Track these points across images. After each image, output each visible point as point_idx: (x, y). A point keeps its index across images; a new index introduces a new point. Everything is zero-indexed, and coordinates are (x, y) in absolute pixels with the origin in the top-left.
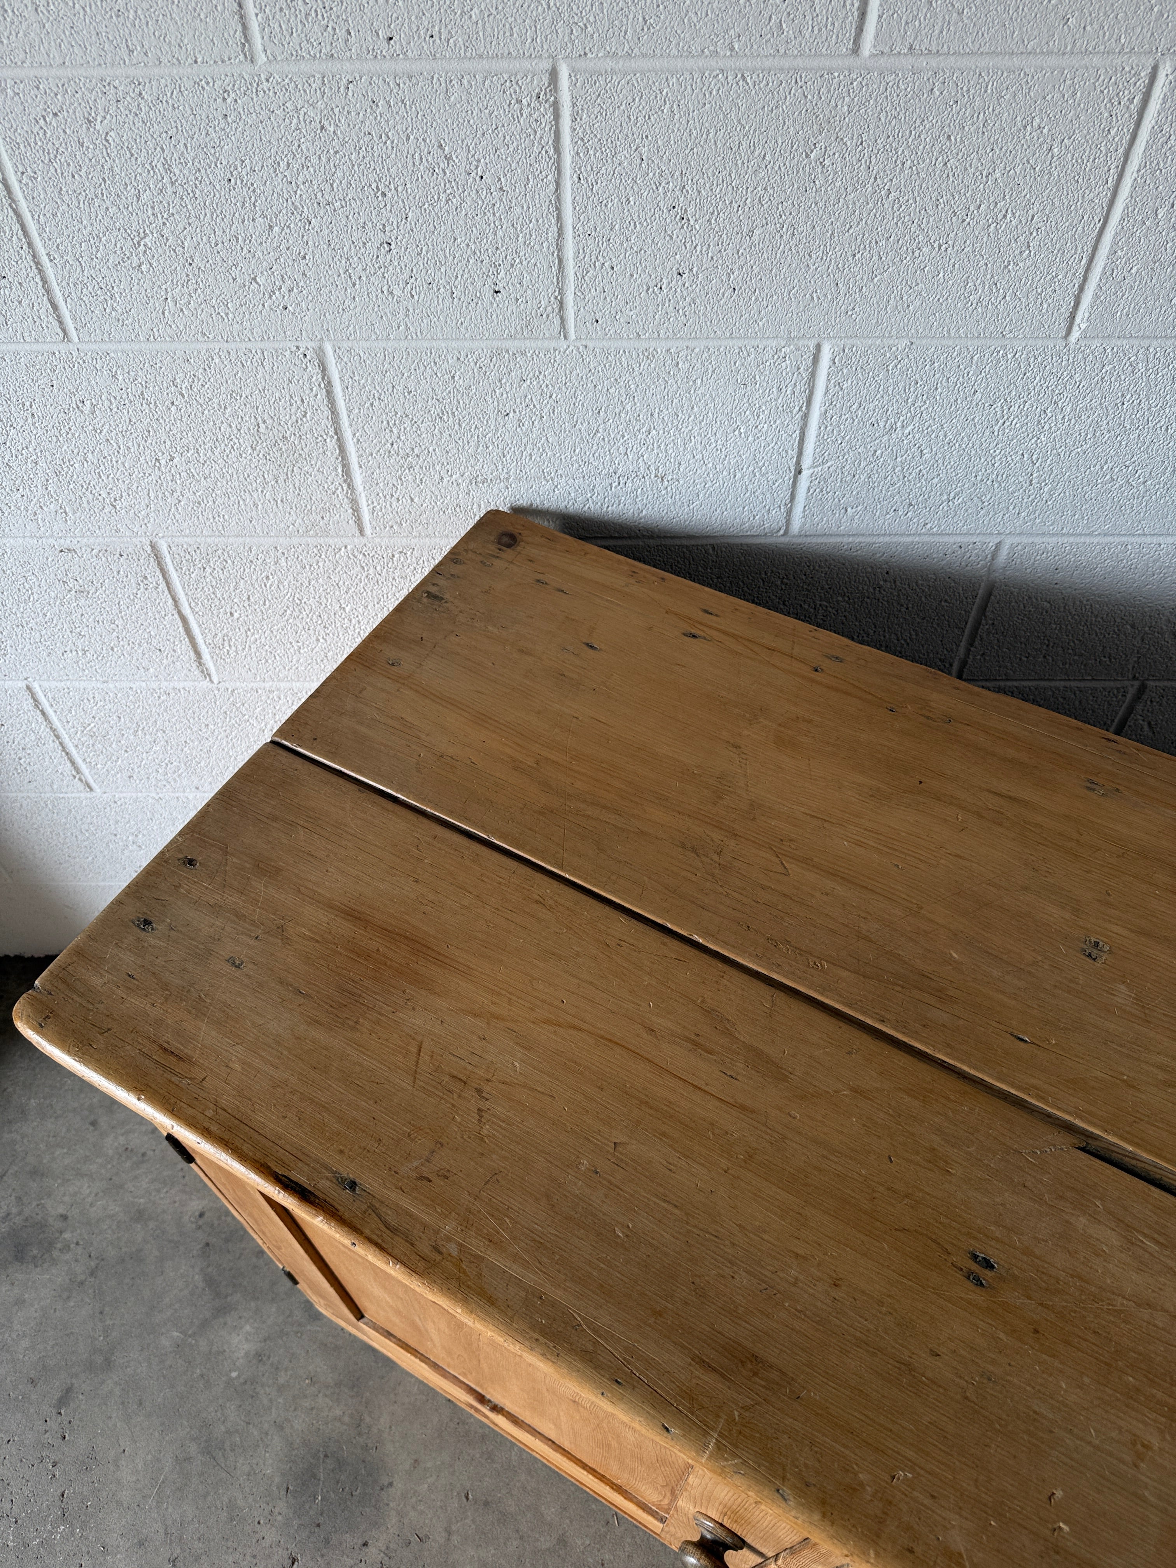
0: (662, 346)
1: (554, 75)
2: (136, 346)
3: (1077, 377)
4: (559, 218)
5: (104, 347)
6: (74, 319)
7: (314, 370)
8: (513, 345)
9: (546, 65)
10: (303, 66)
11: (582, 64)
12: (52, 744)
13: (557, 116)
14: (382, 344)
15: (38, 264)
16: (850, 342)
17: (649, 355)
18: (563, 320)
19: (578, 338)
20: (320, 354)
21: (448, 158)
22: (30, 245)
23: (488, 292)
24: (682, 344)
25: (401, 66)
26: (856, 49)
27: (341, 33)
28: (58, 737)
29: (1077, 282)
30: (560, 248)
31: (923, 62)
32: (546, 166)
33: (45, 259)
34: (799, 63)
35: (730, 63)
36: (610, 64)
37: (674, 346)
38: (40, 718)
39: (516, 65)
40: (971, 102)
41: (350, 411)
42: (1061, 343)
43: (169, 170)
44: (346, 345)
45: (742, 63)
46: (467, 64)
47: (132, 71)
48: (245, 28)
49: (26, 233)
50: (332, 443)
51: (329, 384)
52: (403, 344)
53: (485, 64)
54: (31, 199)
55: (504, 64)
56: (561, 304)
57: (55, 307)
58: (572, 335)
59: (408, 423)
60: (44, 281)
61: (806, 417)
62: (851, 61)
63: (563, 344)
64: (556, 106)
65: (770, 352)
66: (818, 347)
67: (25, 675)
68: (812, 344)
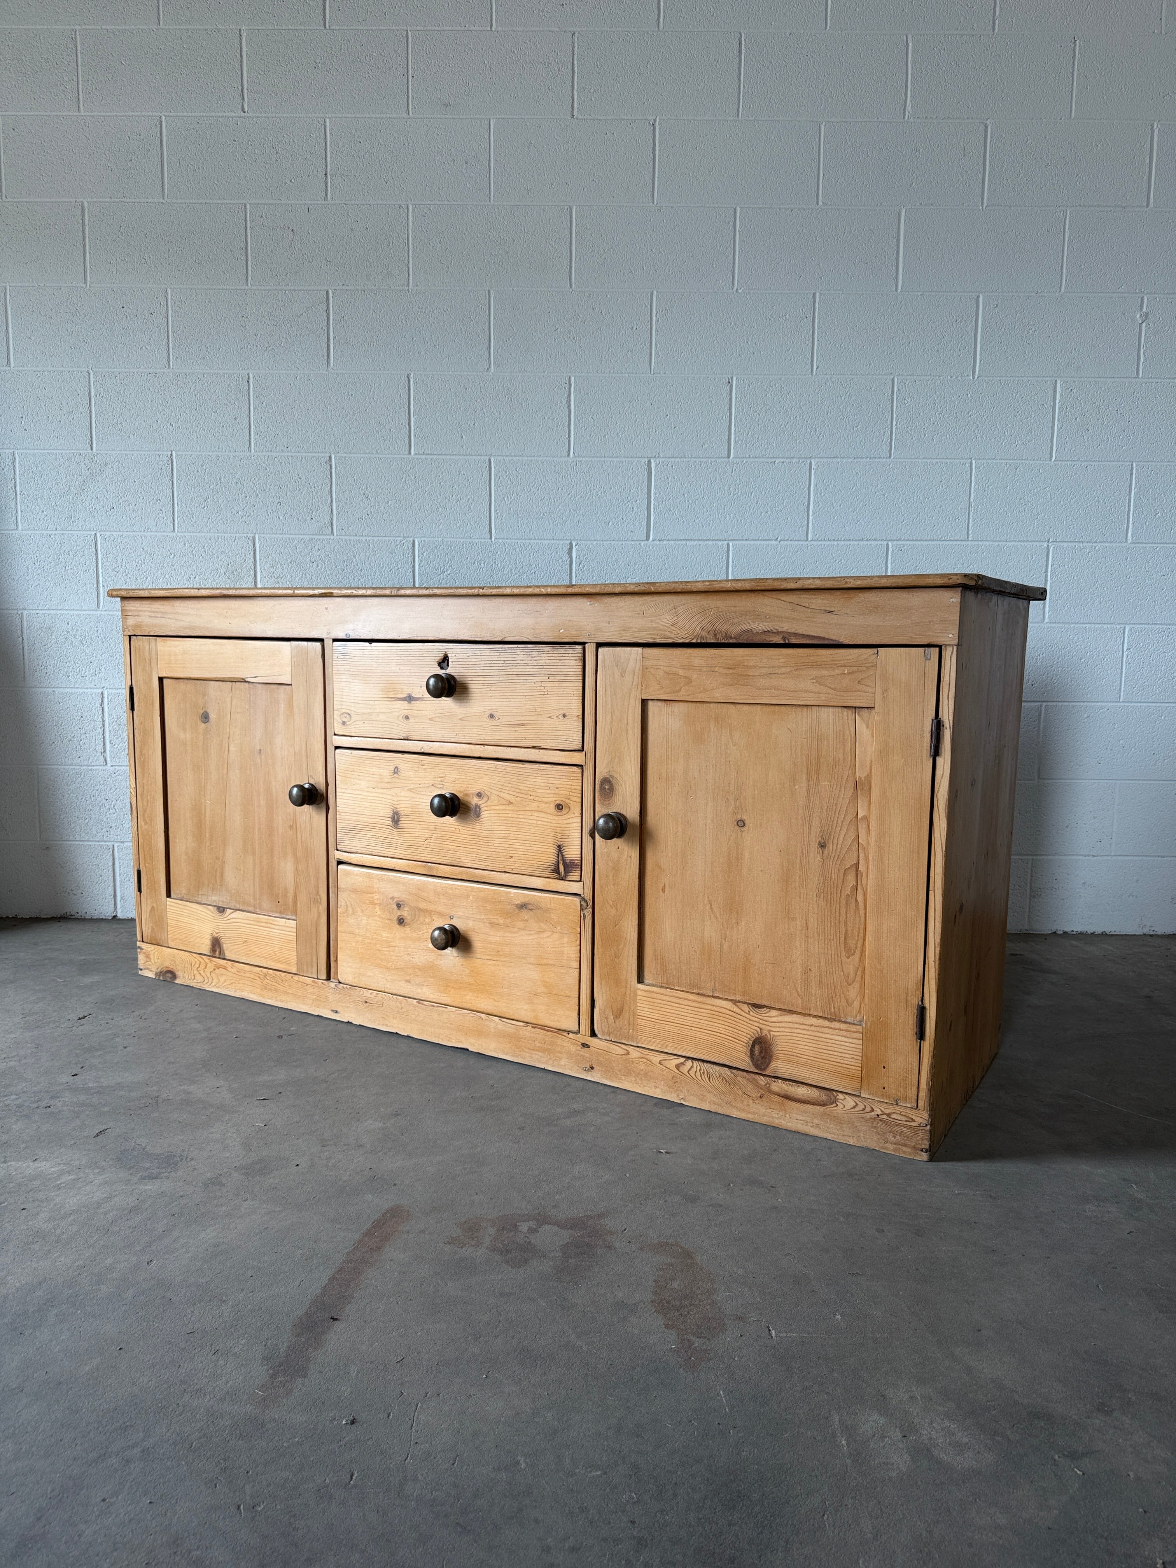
0: (364, 539)
1: (330, 457)
2: (195, 534)
3: (499, 553)
4: (331, 497)
5: (185, 534)
6: (178, 524)
7: (251, 544)
8: (316, 537)
9: (329, 455)
10: (264, 454)
11: (338, 455)
12: (100, 730)
13: (331, 468)
14: (274, 536)
15: (173, 506)
16: (423, 539)
17: (359, 541)
18: (332, 529)
19: (337, 535)
20: (254, 538)
21: (300, 478)
22: (173, 500)
23: (309, 518)
24: (370, 538)
25: (290, 454)
26: (410, 453)
27: (275, 445)
28: (104, 726)
29: (488, 519)
30: (331, 506)
31: (428, 457)
32: (328, 481)
33: (176, 505)
34: (395, 456)
35: (377, 456)
36: (345, 455)
37: (368, 538)
38: (100, 713)
39: (320, 455)
40: (443, 467)
41: (260, 560)
42: (489, 541)
43: (220, 479)
44: (262, 536)
45: (380, 456)
46: (307, 454)
47: (217, 453)
48: (250, 444)
49: (173, 497)
50: (252, 572)
51: (255, 550)
52: (281, 536)
53: (312, 454)
54: (178, 486)
55: (317, 455)
56: (332, 524)
57: (174, 520)
58: (335, 534)
59: (279, 565)
60: (173, 511)
61: (414, 566)
62: (409, 456)
63: (332, 537)
64: (331, 465)
65: (398, 542)
66: (414, 541)
67: (104, 685)
68: (411, 539)
